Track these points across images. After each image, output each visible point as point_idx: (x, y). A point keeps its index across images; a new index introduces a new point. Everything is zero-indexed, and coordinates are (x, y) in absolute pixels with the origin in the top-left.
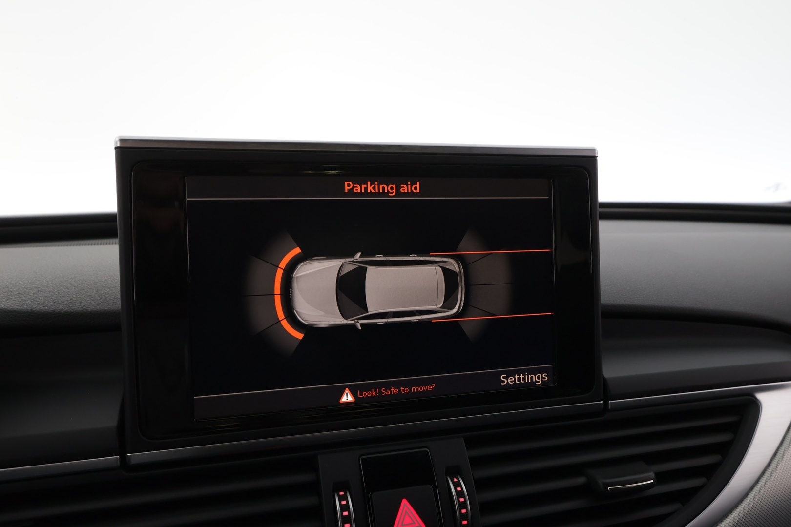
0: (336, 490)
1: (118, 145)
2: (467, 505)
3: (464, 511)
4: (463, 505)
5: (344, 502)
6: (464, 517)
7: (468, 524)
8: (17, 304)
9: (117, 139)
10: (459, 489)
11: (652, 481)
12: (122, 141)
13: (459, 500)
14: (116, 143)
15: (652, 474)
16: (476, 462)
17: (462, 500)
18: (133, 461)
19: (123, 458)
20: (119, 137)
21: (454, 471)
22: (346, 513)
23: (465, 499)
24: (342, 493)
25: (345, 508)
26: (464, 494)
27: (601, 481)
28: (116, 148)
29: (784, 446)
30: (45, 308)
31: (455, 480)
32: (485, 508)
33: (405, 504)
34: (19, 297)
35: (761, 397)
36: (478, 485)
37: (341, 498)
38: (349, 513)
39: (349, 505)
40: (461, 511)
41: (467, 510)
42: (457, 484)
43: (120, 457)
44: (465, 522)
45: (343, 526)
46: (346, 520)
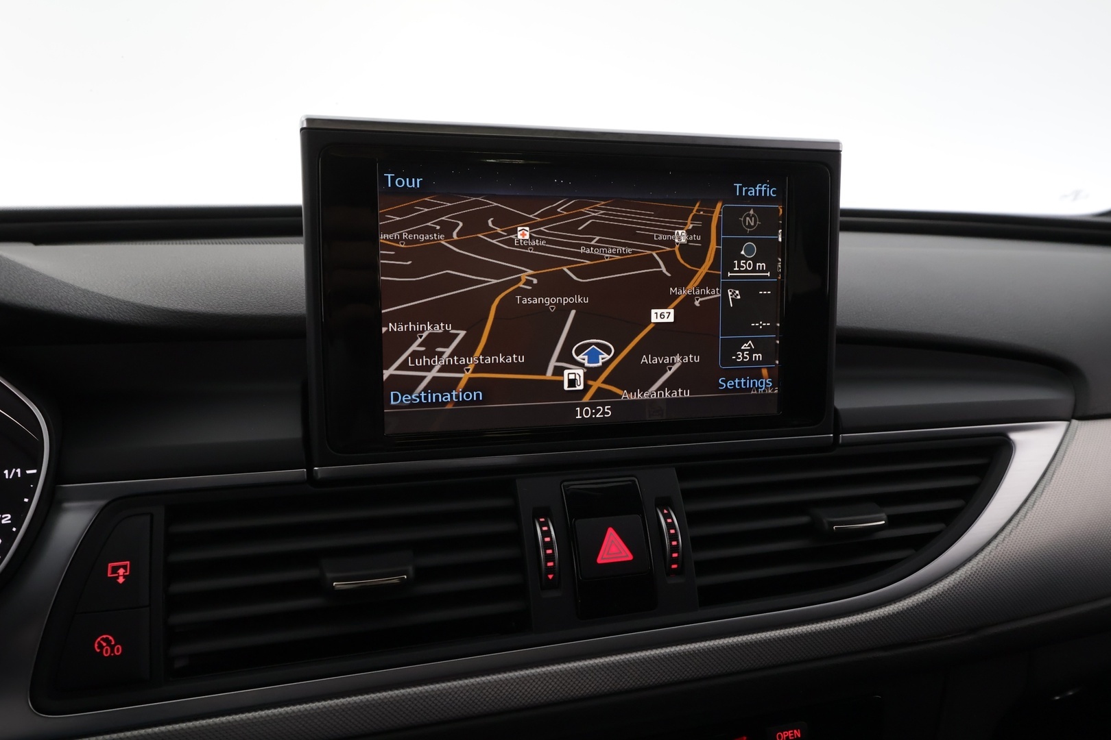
0: (536, 515)
1: (305, 126)
2: (678, 537)
3: (674, 543)
4: (673, 537)
5: (545, 528)
6: (675, 549)
7: (678, 556)
9: (304, 119)
10: (669, 521)
11: (883, 522)
12: (309, 120)
13: (669, 532)
14: (302, 122)
15: (883, 515)
16: (688, 495)
17: (672, 531)
18: (321, 476)
19: (310, 471)
20: (307, 115)
21: (664, 503)
22: (547, 539)
23: (676, 531)
24: (542, 520)
25: (546, 534)
26: (675, 526)
27: (826, 520)
28: (302, 129)
29: (1036, 493)
31: (665, 511)
32: (697, 543)
33: (611, 533)
35: (1014, 436)
36: (690, 519)
37: (542, 525)
38: (551, 539)
39: (550, 532)
40: (671, 543)
41: (678, 542)
42: (667, 516)
43: (307, 471)
44: (675, 555)
45: (545, 552)
46: (548, 545)
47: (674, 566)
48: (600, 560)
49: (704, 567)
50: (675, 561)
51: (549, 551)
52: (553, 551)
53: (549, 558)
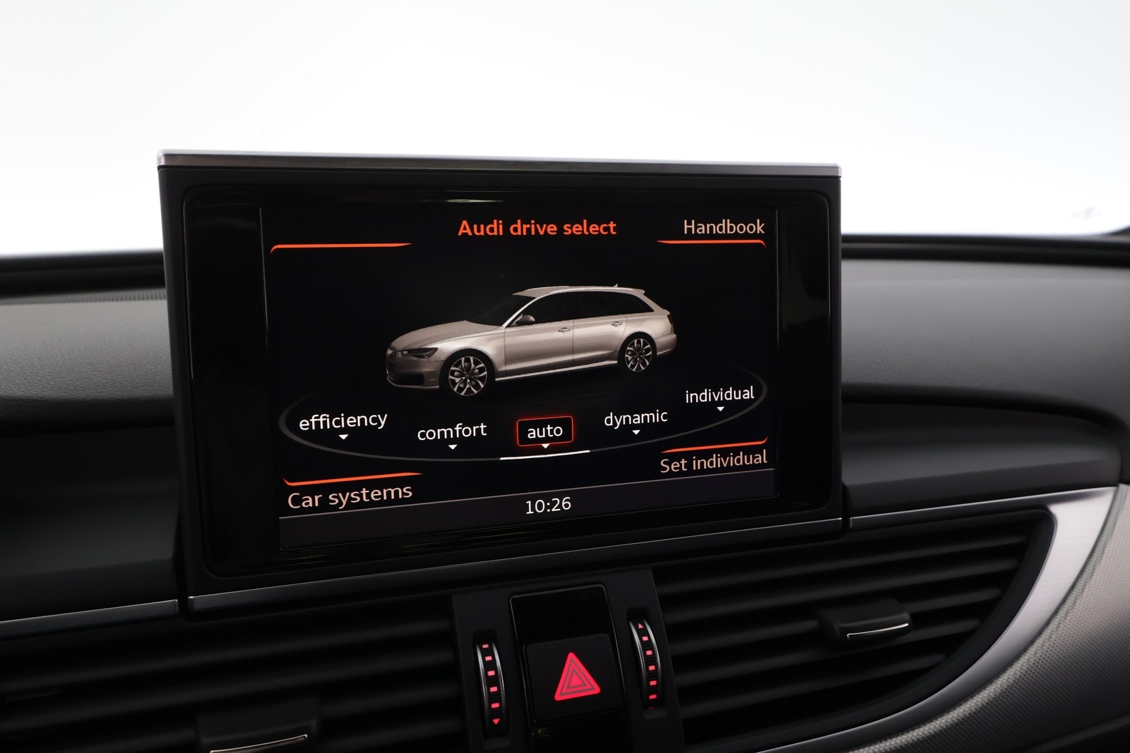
0: (478, 641)
1: (163, 163)
2: (656, 660)
3: (652, 668)
4: (650, 660)
5: (489, 658)
6: (652, 675)
7: (657, 684)
8: (22, 390)
9: (161, 154)
10: (645, 639)
11: (907, 625)
12: (168, 156)
13: (645, 653)
14: (159, 159)
15: (906, 616)
16: (668, 602)
17: (649, 653)
18: (197, 606)
19: (184, 603)
20: (165, 150)
21: (638, 615)
22: (491, 673)
23: (654, 652)
24: (485, 646)
25: (490, 665)
26: (652, 646)
27: (838, 625)
28: (160, 167)
29: (1084, 576)
30: (62, 395)
31: (640, 626)
32: (680, 663)
33: (573, 662)
34: (25, 379)
35: (1056, 509)
36: (670, 634)
37: (485, 653)
38: (496, 672)
39: (496, 663)
40: (647, 668)
41: (656, 667)
42: (642, 633)
43: (179, 601)
44: (653, 683)
45: (489, 690)
46: (492, 681)
47: (653, 697)
48: (559, 696)
49: (690, 694)
50: (653, 690)
51: (494, 689)
52: (499, 688)
53: (494, 697)
